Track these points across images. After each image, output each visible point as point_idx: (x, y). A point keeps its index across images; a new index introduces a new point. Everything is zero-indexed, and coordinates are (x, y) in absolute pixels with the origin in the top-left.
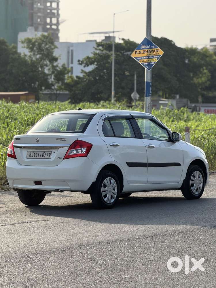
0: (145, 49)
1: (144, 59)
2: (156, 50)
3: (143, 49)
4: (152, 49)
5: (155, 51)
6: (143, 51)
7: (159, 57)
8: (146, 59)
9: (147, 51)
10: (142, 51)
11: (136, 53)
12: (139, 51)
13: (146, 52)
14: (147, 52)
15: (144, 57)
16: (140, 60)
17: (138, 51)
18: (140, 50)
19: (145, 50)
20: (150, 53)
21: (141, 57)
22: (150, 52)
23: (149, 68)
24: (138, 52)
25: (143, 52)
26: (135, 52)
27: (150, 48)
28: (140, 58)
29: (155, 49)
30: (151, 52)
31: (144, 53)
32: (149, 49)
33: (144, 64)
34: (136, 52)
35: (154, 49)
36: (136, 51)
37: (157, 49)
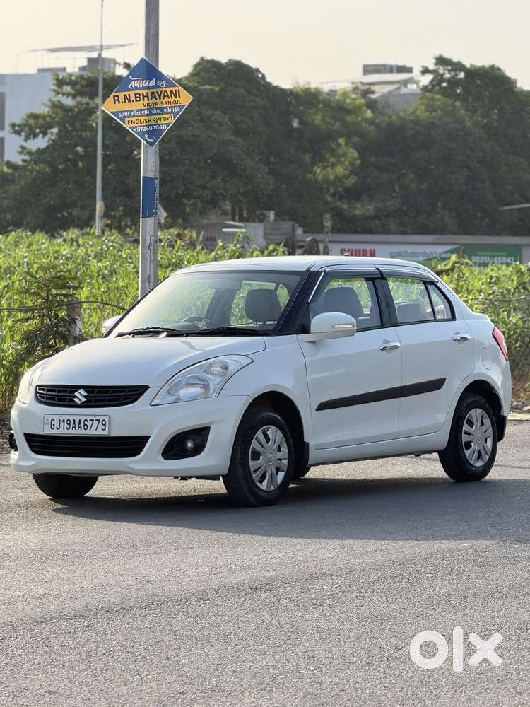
0: (140, 89)
1: (137, 116)
2: (171, 91)
3: (136, 88)
4: (159, 90)
5: (168, 96)
6: (136, 94)
7: (180, 111)
8: (142, 115)
9: (145, 95)
10: (132, 94)
11: (115, 100)
12: (125, 96)
13: (144, 97)
14: (146, 98)
15: (137, 110)
16: (126, 120)
17: (121, 95)
18: (127, 93)
19: (140, 92)
20: (154, 100)
21: (130, 111)
22: (155, 97)
23: (152, 141)
24: (122, 99)
25: (136, 97)
26: (114, 97)
27: (153, 87)
28: (127, 114)
29: (168, 90)
30: (157, 97)
31: (136, 101)
32: (153, 90)
33: (139, 129)
34: (116, 98)
35: (165, 89)
36: (115, 94)
37: (173, 89)
